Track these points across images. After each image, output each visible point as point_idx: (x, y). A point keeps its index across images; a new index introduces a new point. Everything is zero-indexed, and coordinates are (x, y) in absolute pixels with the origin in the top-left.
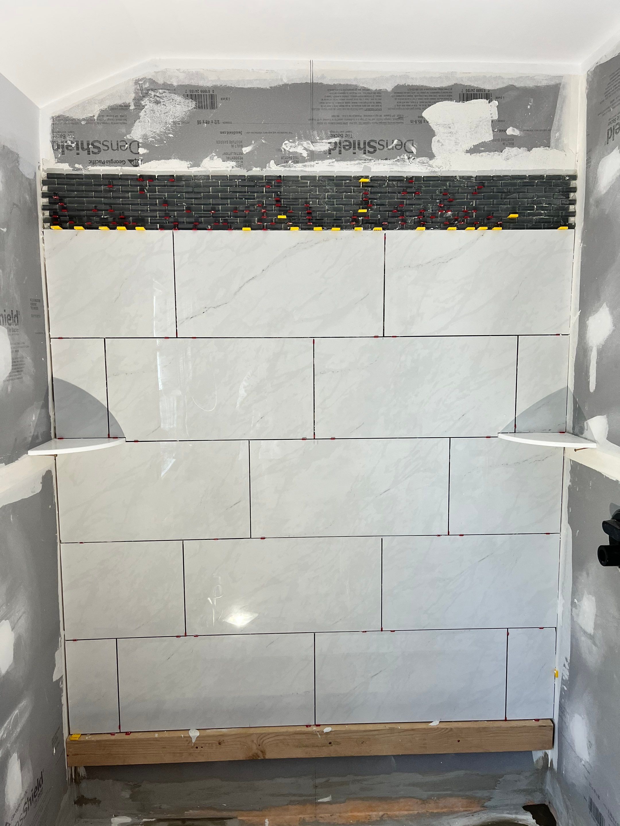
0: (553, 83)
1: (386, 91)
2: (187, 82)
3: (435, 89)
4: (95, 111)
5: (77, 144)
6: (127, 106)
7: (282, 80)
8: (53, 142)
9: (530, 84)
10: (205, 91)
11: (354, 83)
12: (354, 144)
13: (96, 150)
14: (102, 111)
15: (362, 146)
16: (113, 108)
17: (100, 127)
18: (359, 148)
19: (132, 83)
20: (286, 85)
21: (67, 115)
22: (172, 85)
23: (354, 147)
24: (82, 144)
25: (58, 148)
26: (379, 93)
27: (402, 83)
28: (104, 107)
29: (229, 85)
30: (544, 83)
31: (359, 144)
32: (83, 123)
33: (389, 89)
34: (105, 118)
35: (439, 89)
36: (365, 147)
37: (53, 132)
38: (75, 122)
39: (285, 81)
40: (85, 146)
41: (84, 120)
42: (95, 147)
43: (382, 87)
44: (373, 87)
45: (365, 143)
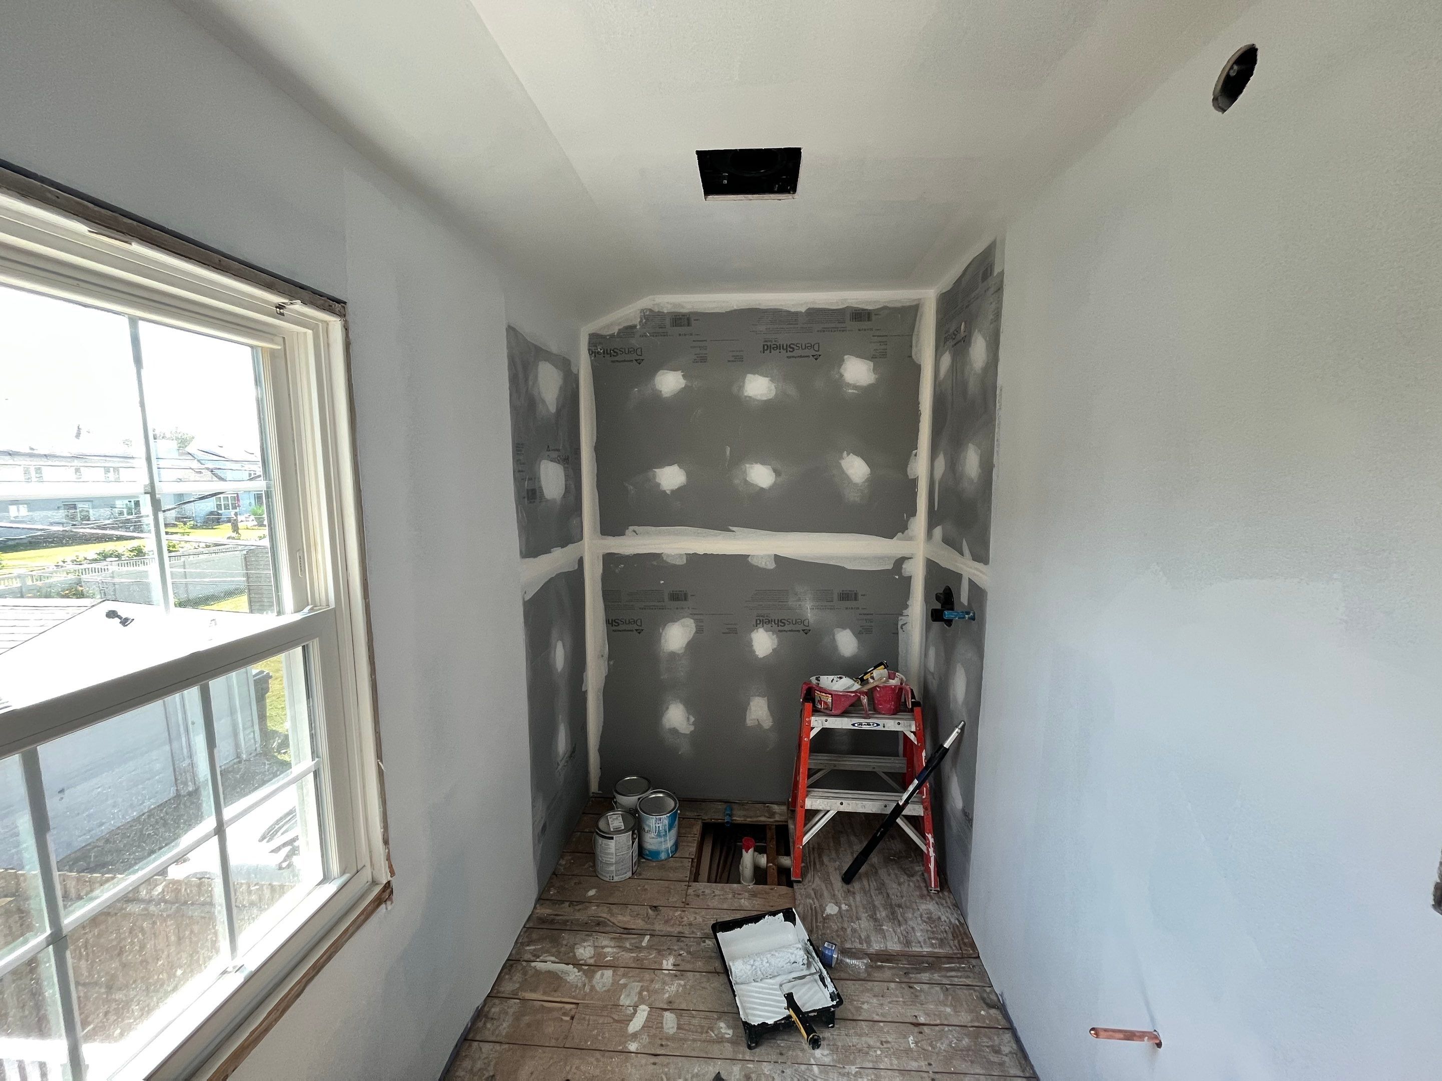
0: (914, 303)
1: (801, 312)
2: (673, 310)
3: (834, 310)
4: (615, 330)
5: (604, 351)
6: (635, 326)
7: (733, 307)
8: (589, 350)
9: (899, 305)
10: (684, 316)
11: (780, 308)
12: (780, 346)
13: (615, 354)
14: (619, 330)
15: (785, 348)
16: (627, 328)
17: (618, 340)
18: (783, 348)
19: (639, 312)
20: (735, 310)
21: (599, 332)
22: (663, 312)
23: (780, 349)
24: (607, 351)
25: (592, 353)
26: (796, 314)
27: (812, 306)
28: (621, 327)
29: (699, 311)
30: (908, 304)
31: (783, 346)
32: (608, 337)
33: (803, 311)
34: (621, 334)
35: (836, 310)
36: (787, 348)
37: (589, 343)
38: (603, 337)
39: (735, 308)
40: (609, 352)
41: (608, 335)
42: (615, 352)
43: (799, 310)
44: (793, 310)
45: (787, 346)
